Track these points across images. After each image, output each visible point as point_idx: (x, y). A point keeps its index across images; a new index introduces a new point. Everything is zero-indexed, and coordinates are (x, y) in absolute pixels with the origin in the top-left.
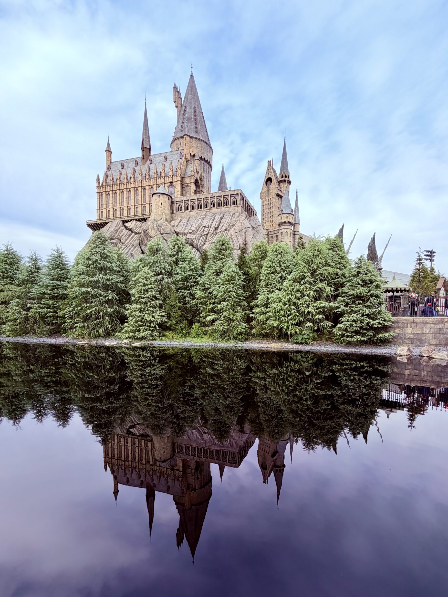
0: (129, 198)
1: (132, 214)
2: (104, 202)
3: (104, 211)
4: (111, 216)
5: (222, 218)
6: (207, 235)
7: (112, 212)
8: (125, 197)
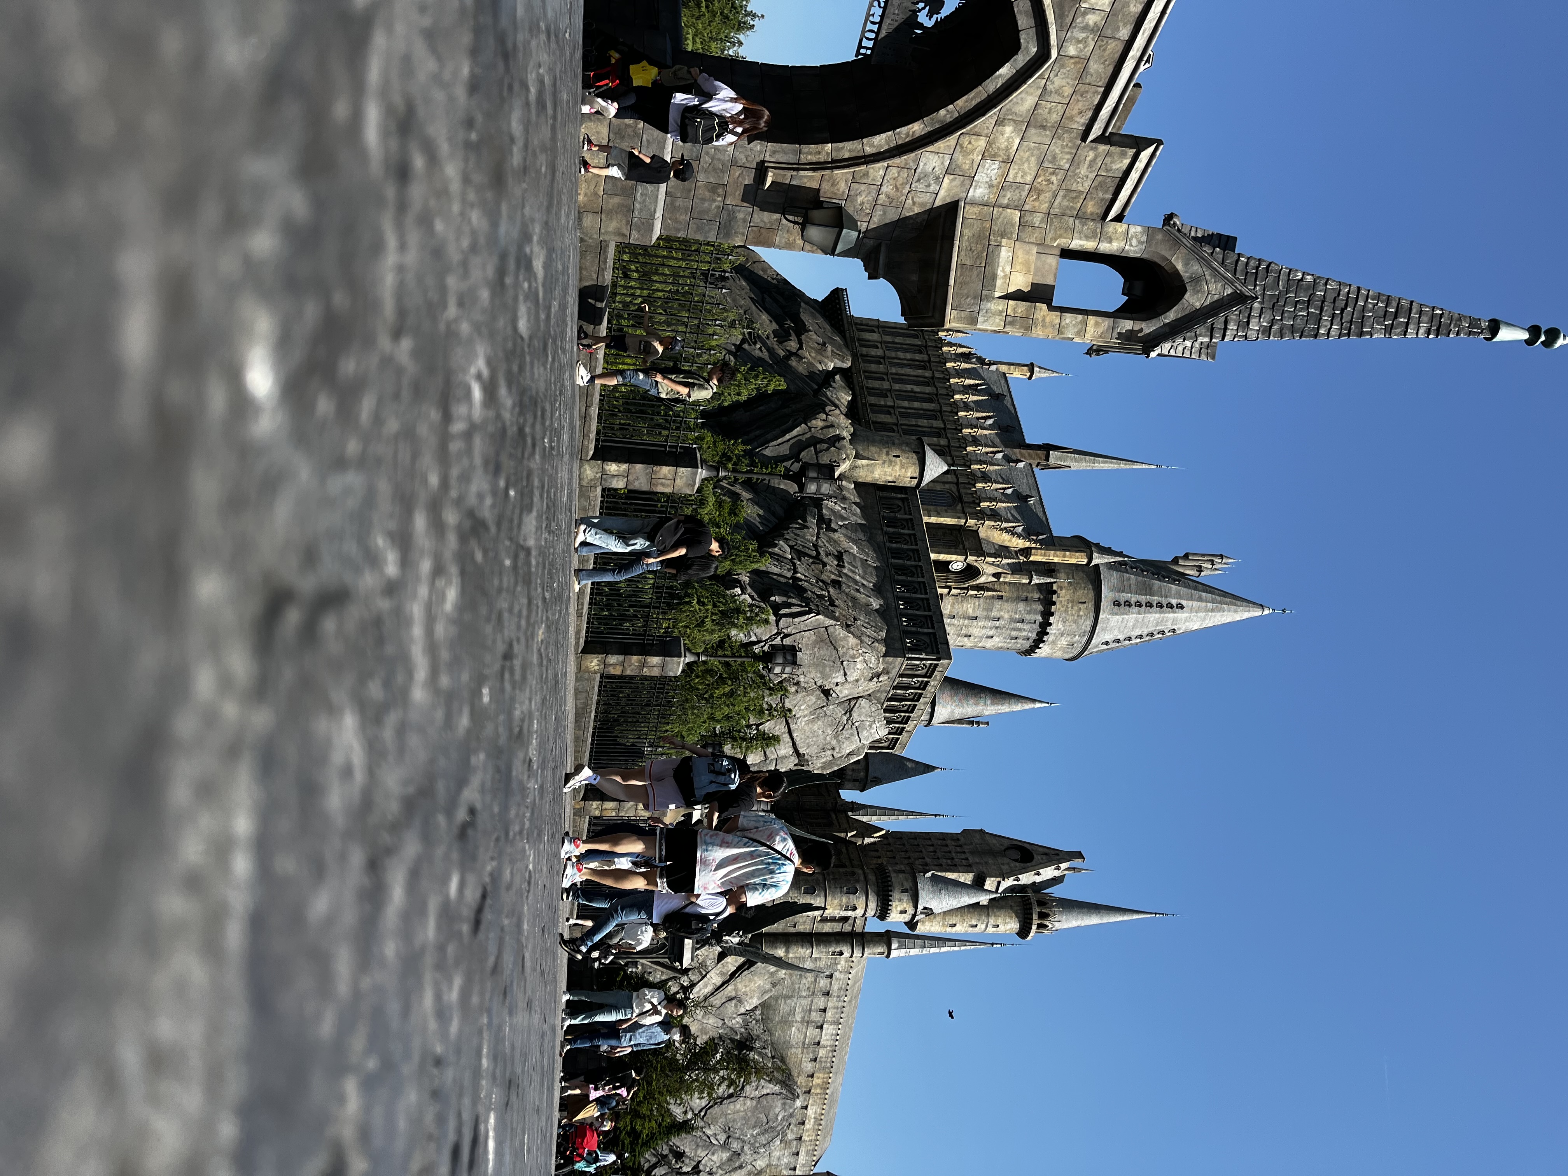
0: (912, 397)
1: (872, 400)
2: (898, 340)
3: (875, 337)
4: (864, 350)
7: (873, 353)
8: (917, 389)
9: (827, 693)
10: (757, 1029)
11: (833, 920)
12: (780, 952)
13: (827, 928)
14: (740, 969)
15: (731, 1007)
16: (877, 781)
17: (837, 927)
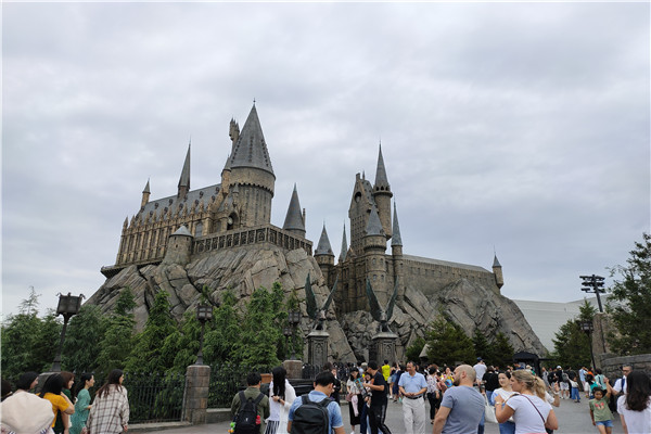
0: (153, 240)
3: (125, 256)
5: (242, 257)
6: (220, 278)
7: (133, 256)
9: (283, 274)
10: (436, 297)
11: (387, 268)
12: (403, 288)
13: (391, 270)
14: (410, 304)
15: (427, 306)
16: (330, 251)
17: (390, 266)
